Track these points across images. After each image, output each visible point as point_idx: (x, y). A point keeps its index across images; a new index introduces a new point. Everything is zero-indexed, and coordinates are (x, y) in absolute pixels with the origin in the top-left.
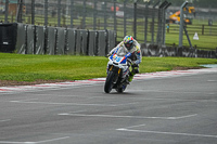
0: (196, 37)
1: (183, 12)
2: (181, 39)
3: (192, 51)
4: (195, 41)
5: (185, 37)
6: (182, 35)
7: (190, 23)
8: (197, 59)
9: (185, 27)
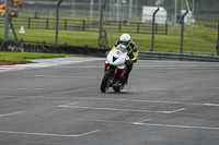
0: (22, 31)
1: (8, 5)
2: (7, 33)
3: (18, 46)
4: (21, 34)
5: (10, 31)
6: (7, 28)
7: (15, 16)
8: (24, 54)
9: (10, 20)
